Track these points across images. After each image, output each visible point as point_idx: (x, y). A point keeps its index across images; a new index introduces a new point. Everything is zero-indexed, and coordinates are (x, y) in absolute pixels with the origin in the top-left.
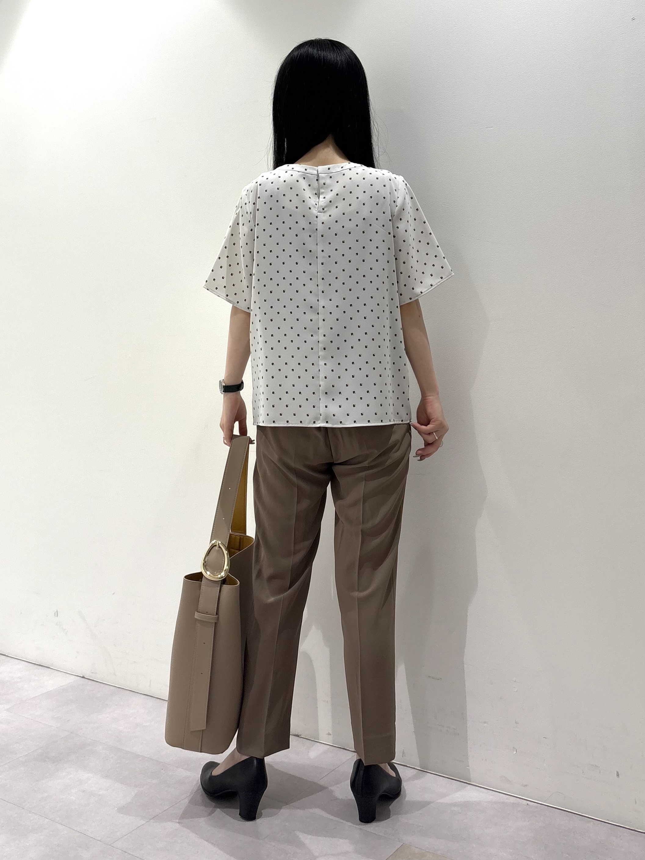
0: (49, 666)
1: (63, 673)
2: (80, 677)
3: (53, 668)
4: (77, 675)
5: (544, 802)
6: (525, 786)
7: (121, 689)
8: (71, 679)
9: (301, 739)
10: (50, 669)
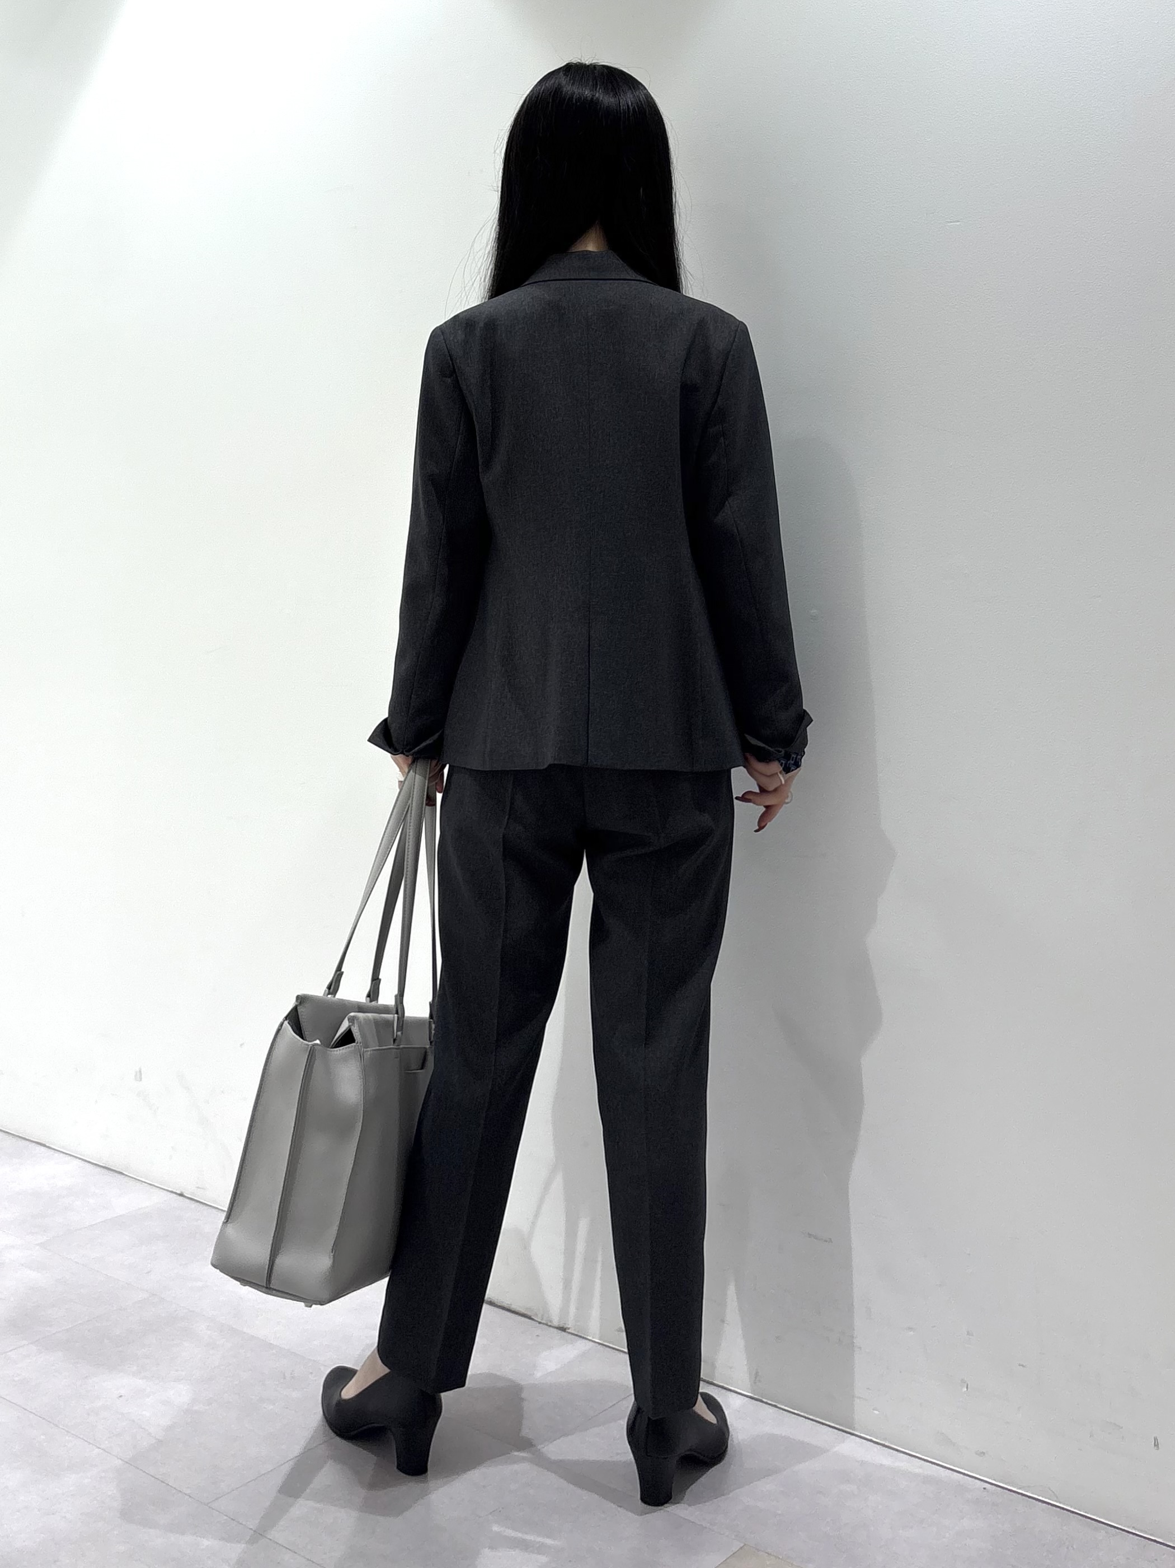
0: (121, 1171)
1: (146, 1184)
2: (176, 1193)
3: (129, 1175)
4: (170, 1189)
5: (1016, 1488)
6: (982, 1455)
8: (158, 1199)
9: (570, 1336)
10: (123, 1176)
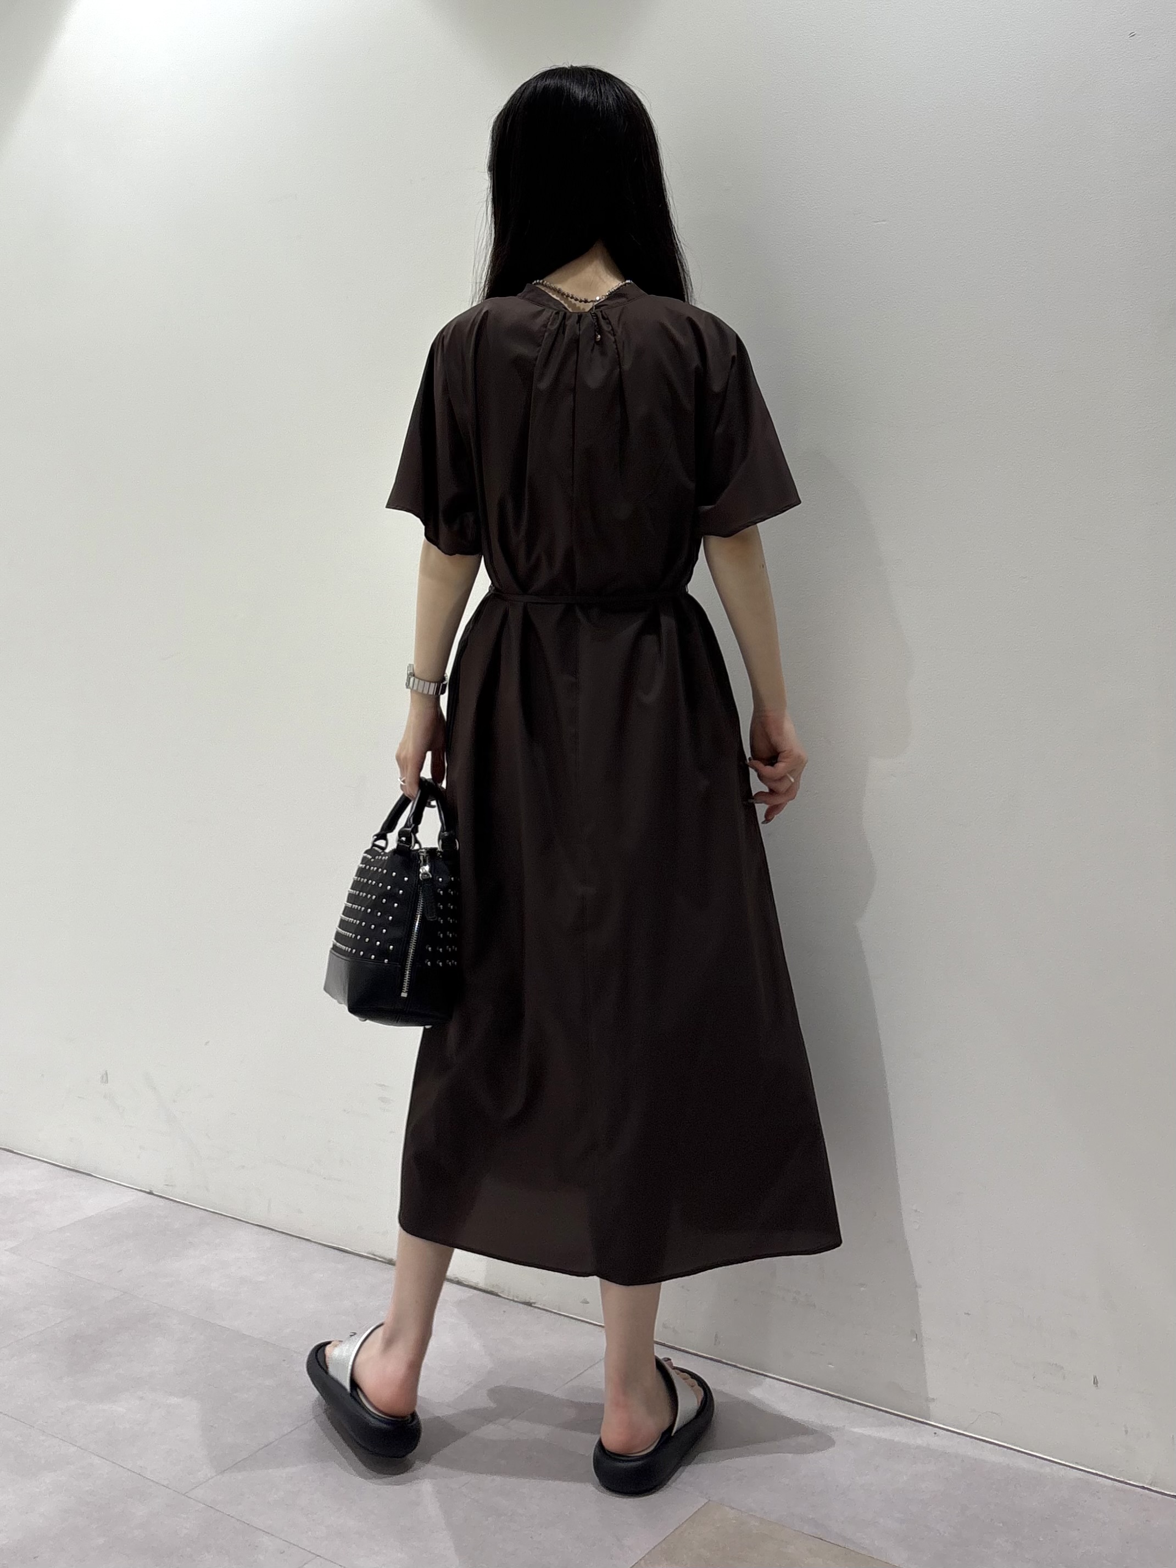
0: (89, 1173)
1: (115, 1185)
2: (145, 1192)
3: (98, 1176)
4: (139, 1188)
5: (964, 1431)
6: (932, 1401)
7: (217, 1215)
8: (129, 1198)
9: (536, 1310)
10: (92, 1178)
